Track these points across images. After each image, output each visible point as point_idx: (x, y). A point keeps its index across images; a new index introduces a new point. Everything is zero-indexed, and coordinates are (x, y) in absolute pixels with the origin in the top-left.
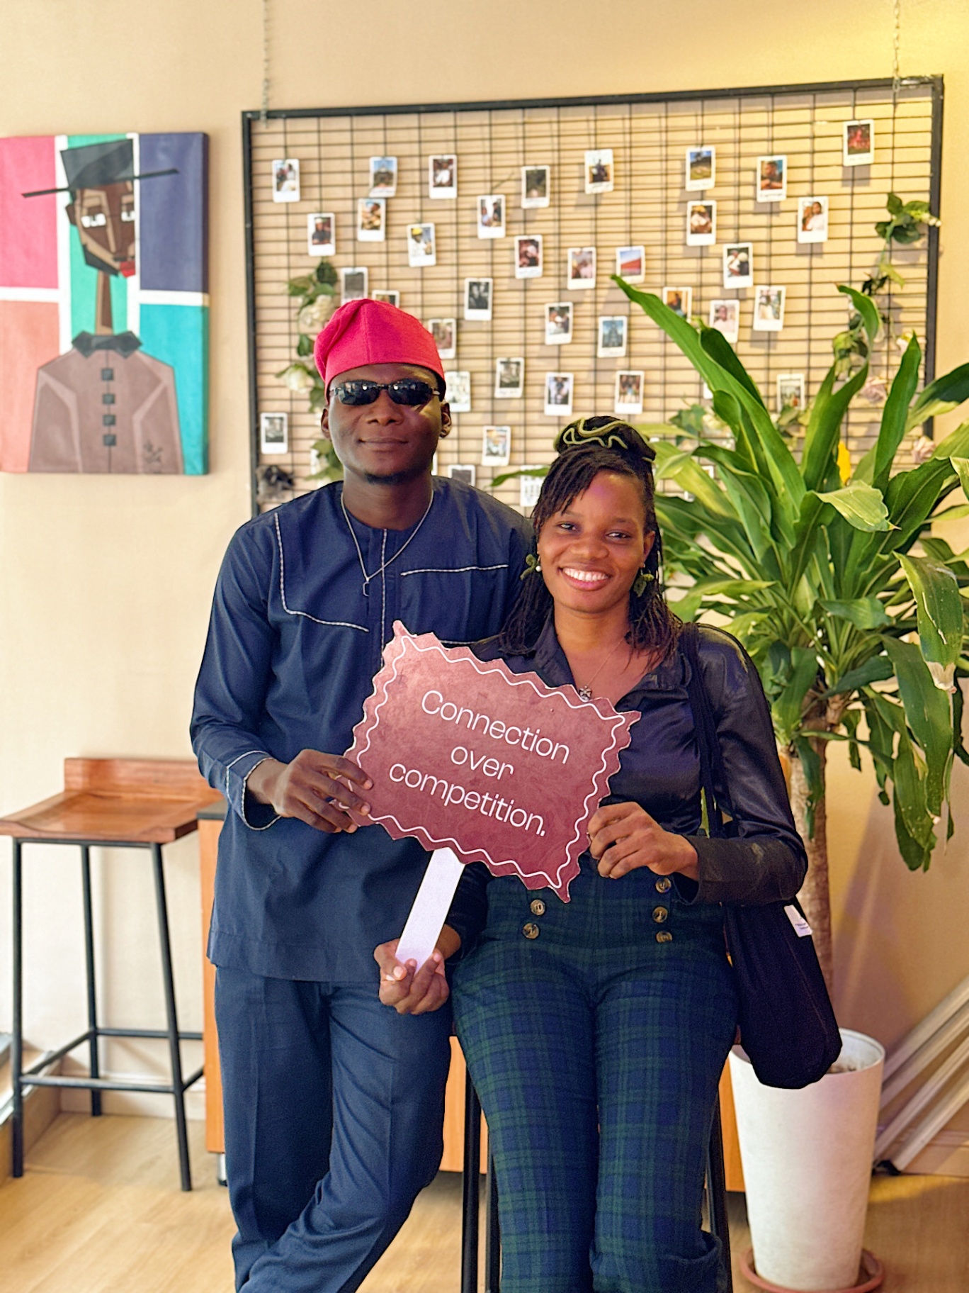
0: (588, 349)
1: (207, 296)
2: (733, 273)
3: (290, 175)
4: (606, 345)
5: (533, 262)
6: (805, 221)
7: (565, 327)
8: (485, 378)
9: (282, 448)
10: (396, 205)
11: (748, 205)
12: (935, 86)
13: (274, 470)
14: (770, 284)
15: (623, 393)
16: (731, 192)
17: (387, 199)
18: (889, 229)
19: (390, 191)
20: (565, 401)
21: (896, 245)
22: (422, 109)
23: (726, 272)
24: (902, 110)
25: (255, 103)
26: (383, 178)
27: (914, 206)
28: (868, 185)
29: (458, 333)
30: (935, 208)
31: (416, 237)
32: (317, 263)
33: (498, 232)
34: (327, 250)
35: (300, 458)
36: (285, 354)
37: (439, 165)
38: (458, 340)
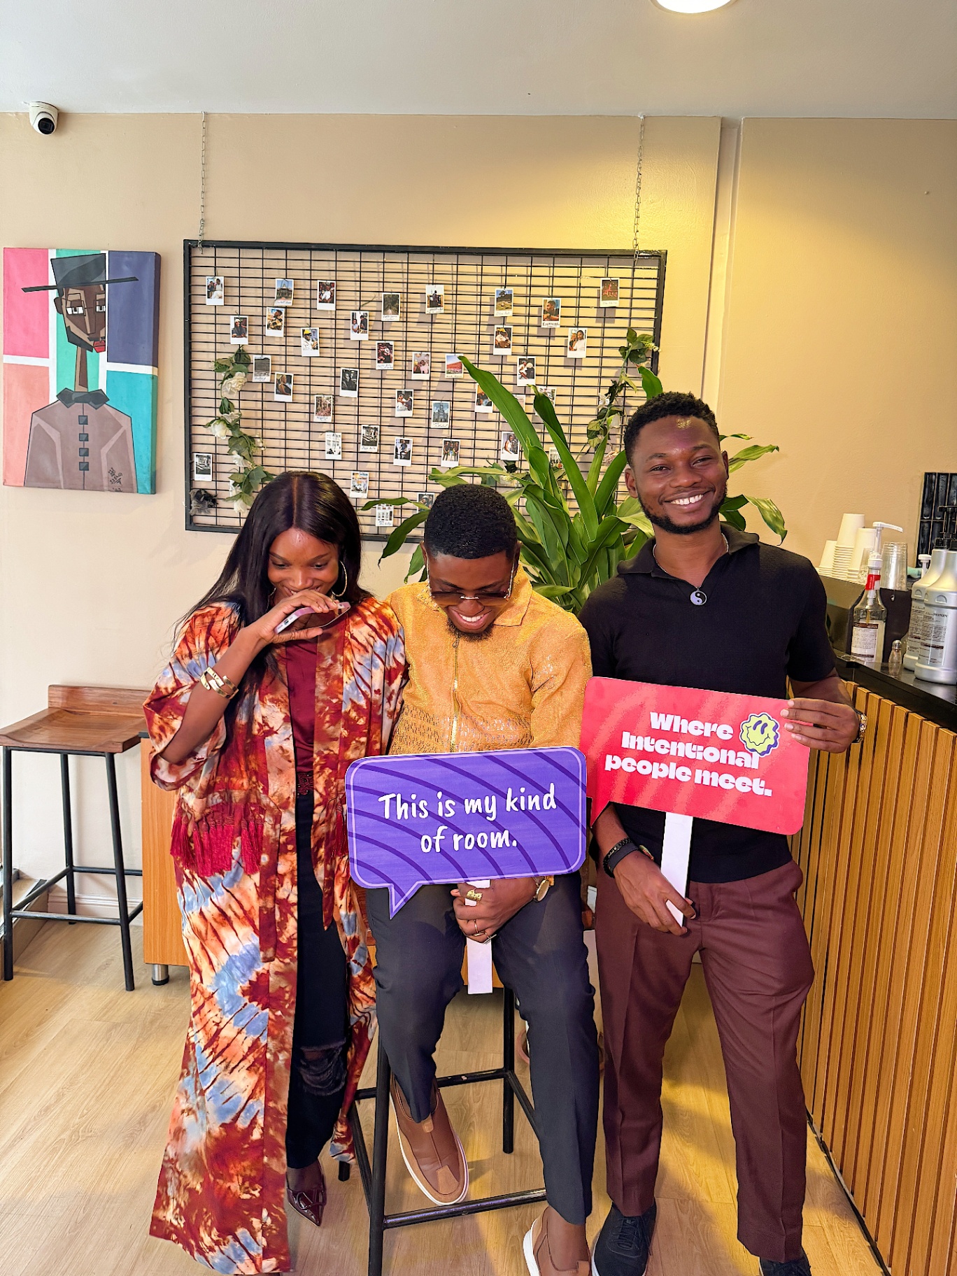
0: (424, 422)
1: (156, 369)
2: (523, 376)
3: (218, 287)
4: (436, 420)
5: (388, 359)
6: (571, 343)
7: (409, 407)
8: (353, 438)
9: (209, 478)
10: (292, 312)
11: (533, 331)
12: (659, 259)
13: (203, 492)
14: (547, 385)
15: (446, 454)
16: (522, 320)
17: (286, 308)
18: (628, 352)
19: (289, 303)
20: (407, 457)
21: (631, 364)
22: (313, 247)
23: (518, 376)
24: (638, 273)
25: (194, 235)
26: (284, 293)
27: (644, 337)
28: (614, 322)
29: (334, 405)
30: (657, 339)
31: (306, 336)
32: (235, 350)
33: (364, 337)
34: (243, 341)
35: (221, 486)
36: (211, 412)
37: (323, 287)
38: (334, 411)
